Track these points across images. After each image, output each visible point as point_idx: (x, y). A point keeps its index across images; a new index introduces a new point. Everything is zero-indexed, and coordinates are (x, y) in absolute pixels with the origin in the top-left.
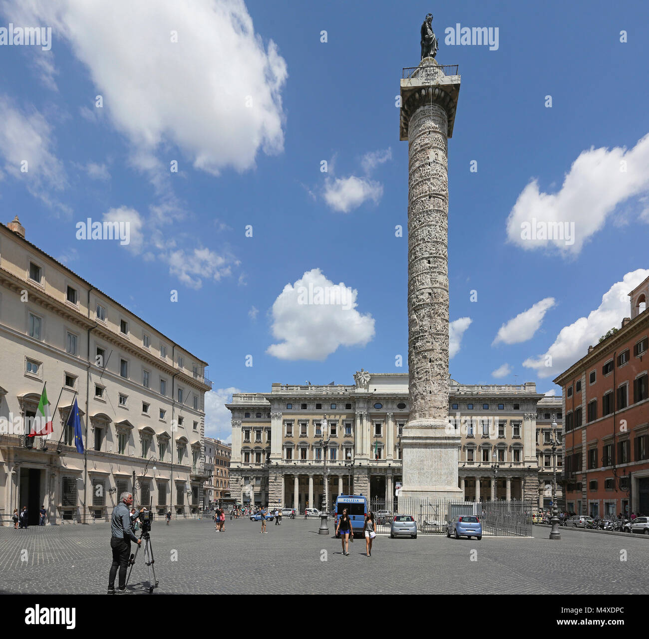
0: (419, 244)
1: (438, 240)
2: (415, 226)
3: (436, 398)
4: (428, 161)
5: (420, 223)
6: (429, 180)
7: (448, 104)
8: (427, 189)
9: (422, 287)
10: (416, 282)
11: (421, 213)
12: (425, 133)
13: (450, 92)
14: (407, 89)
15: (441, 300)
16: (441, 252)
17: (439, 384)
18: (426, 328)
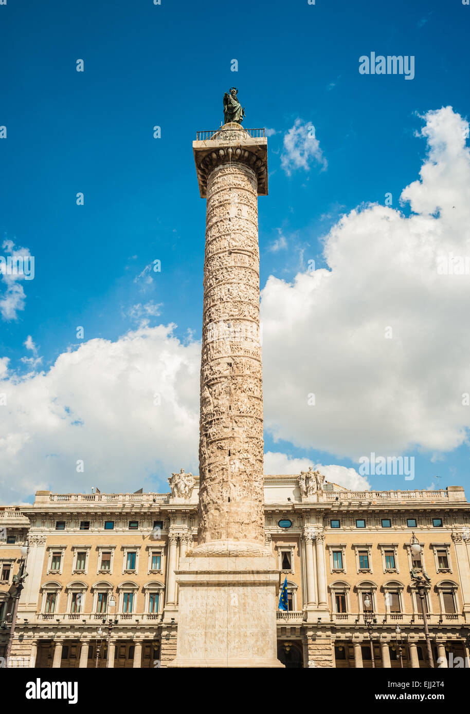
0: (216, 305)
1: (242, 300)
2: (211, 285)
3: (239, 509)
4: (228, 216)
5: (217, 281)
6: (229, 234)
7: (255, 163)
8: (226, 244)
9: (217, 356)
10: (209, 350)
11: (218, 270)
12: (225, 189)
13: (256, 152)
14: (201, 150)
15: (247, 372)
16: (246, 313)
17: (245, 487)
18: (223, 409)
